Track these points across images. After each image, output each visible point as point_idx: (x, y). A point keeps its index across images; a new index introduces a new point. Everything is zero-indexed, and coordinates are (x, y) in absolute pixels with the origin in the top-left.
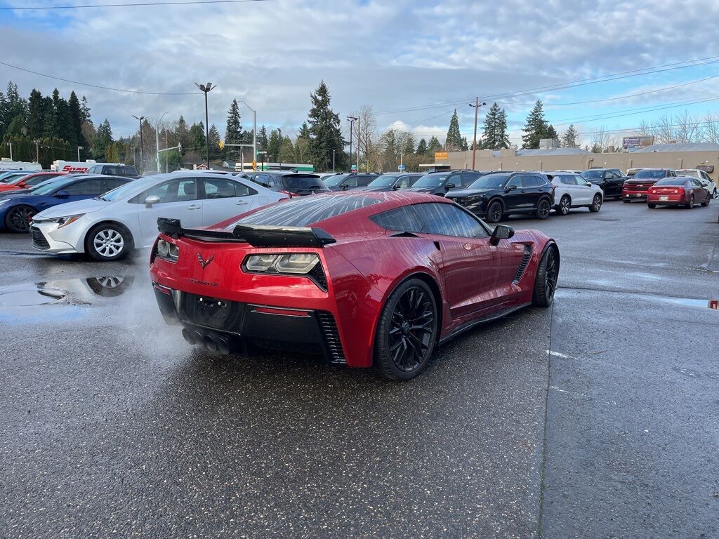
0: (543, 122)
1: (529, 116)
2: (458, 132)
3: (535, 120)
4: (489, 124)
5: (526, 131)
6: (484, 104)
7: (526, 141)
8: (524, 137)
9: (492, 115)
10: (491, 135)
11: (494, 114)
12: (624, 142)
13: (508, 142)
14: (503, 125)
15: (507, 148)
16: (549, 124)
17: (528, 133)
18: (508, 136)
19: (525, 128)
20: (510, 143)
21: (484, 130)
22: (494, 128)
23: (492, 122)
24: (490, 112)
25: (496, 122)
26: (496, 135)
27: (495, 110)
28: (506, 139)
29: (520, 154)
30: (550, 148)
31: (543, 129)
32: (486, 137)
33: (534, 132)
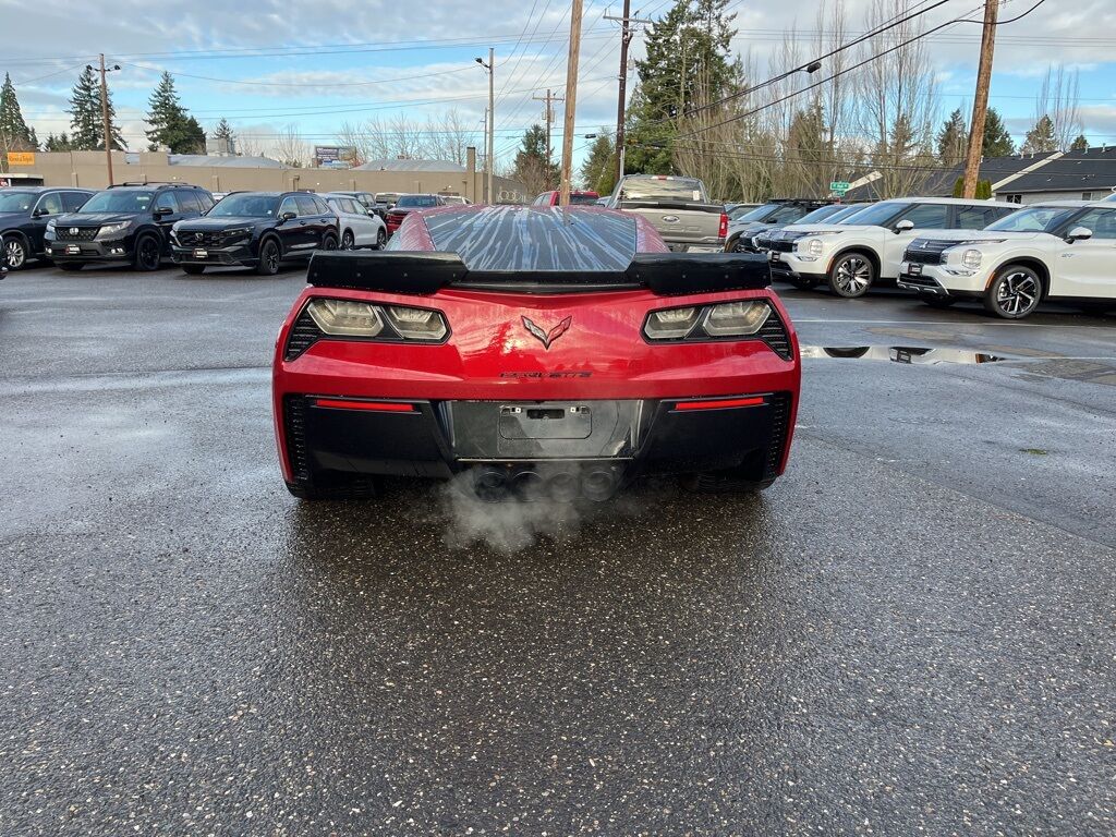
0: (179, 110)
1: (153, 98)
2: (19, 116)
3: (163, 105)
4: (81, 105)
5: (152, 122)
6: (117, 68)
7: (154, 140)
8: (148, 133)
9: (84, 89)
10: (86, 126)
11: (88, 89)
12: (317, 154)
13: (121, 140)
14: (107, 110)
15: (120, 149)
16: (188, 115)
17: (155, 127)
18: (119, 129)
19: (149, 118)
20: (125, 143)
21: (73, 117)
22: (91, 113)
23: (87, 102)
24: (79, 84)
25: (93, 103)
26: (97, 126)
27: (89, 80)
28: (116, 135)
29: (177, 163)
30: (226, 155)
31: (180, 122)
32: (78, 129)
33: (165, 125)
